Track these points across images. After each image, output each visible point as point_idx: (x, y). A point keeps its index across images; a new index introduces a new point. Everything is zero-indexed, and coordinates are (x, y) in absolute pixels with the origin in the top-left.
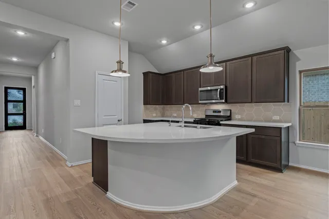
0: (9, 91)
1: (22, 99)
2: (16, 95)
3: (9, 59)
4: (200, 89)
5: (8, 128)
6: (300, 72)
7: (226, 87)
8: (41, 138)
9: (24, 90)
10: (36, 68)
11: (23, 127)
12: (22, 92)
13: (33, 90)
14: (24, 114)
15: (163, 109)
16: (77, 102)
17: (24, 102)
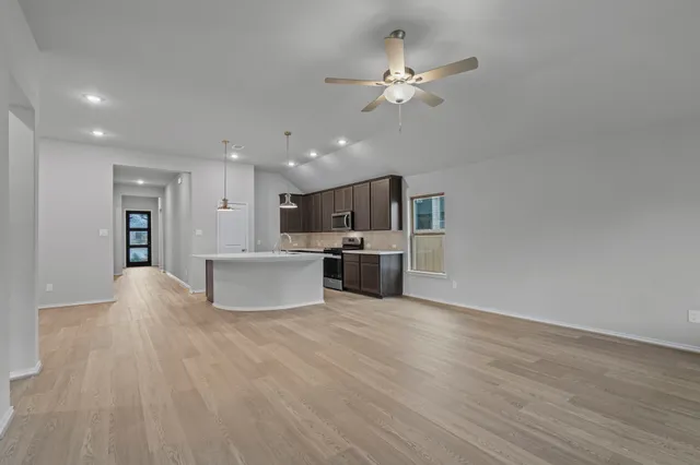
0: (131, 215)
1: (146, 227)
2: (139, 221)
3: (134, 181)
4: (333, 215)
5: (130, 264)
6: (412, 199)
7: (353, 213)
8: (169, 274)
9: (149, 214)
10: (163, 189)
11: (148, 263)
12: (146, 217)
13: (160, 215)
14: (149, 246)
15: (308, 237)
16: (199, 232)
17: (149, 230)
